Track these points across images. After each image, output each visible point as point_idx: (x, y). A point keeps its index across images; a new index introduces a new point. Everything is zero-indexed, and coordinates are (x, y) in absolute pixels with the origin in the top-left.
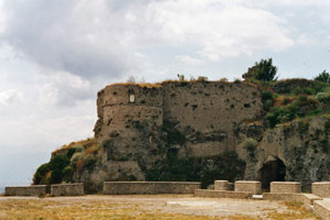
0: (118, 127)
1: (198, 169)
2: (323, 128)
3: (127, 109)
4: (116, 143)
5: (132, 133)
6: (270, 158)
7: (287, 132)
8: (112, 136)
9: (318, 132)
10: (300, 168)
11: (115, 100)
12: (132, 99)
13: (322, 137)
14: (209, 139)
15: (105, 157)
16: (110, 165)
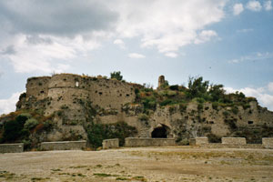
0: (68, 102)
1: (107, 132)
2: (196, 109)
3: (73, 91)
4: (66, 113)
5: (78, 107)
6: (159, 125)
7: (171, 110)
8: (63, 108)
9: (193, 111)
10: (184, 131)
11: (64, 84)
12: (77, 84)
13: (196, 115)
14: (109, 113)
15: (60, 122)
16: (64, 128)
